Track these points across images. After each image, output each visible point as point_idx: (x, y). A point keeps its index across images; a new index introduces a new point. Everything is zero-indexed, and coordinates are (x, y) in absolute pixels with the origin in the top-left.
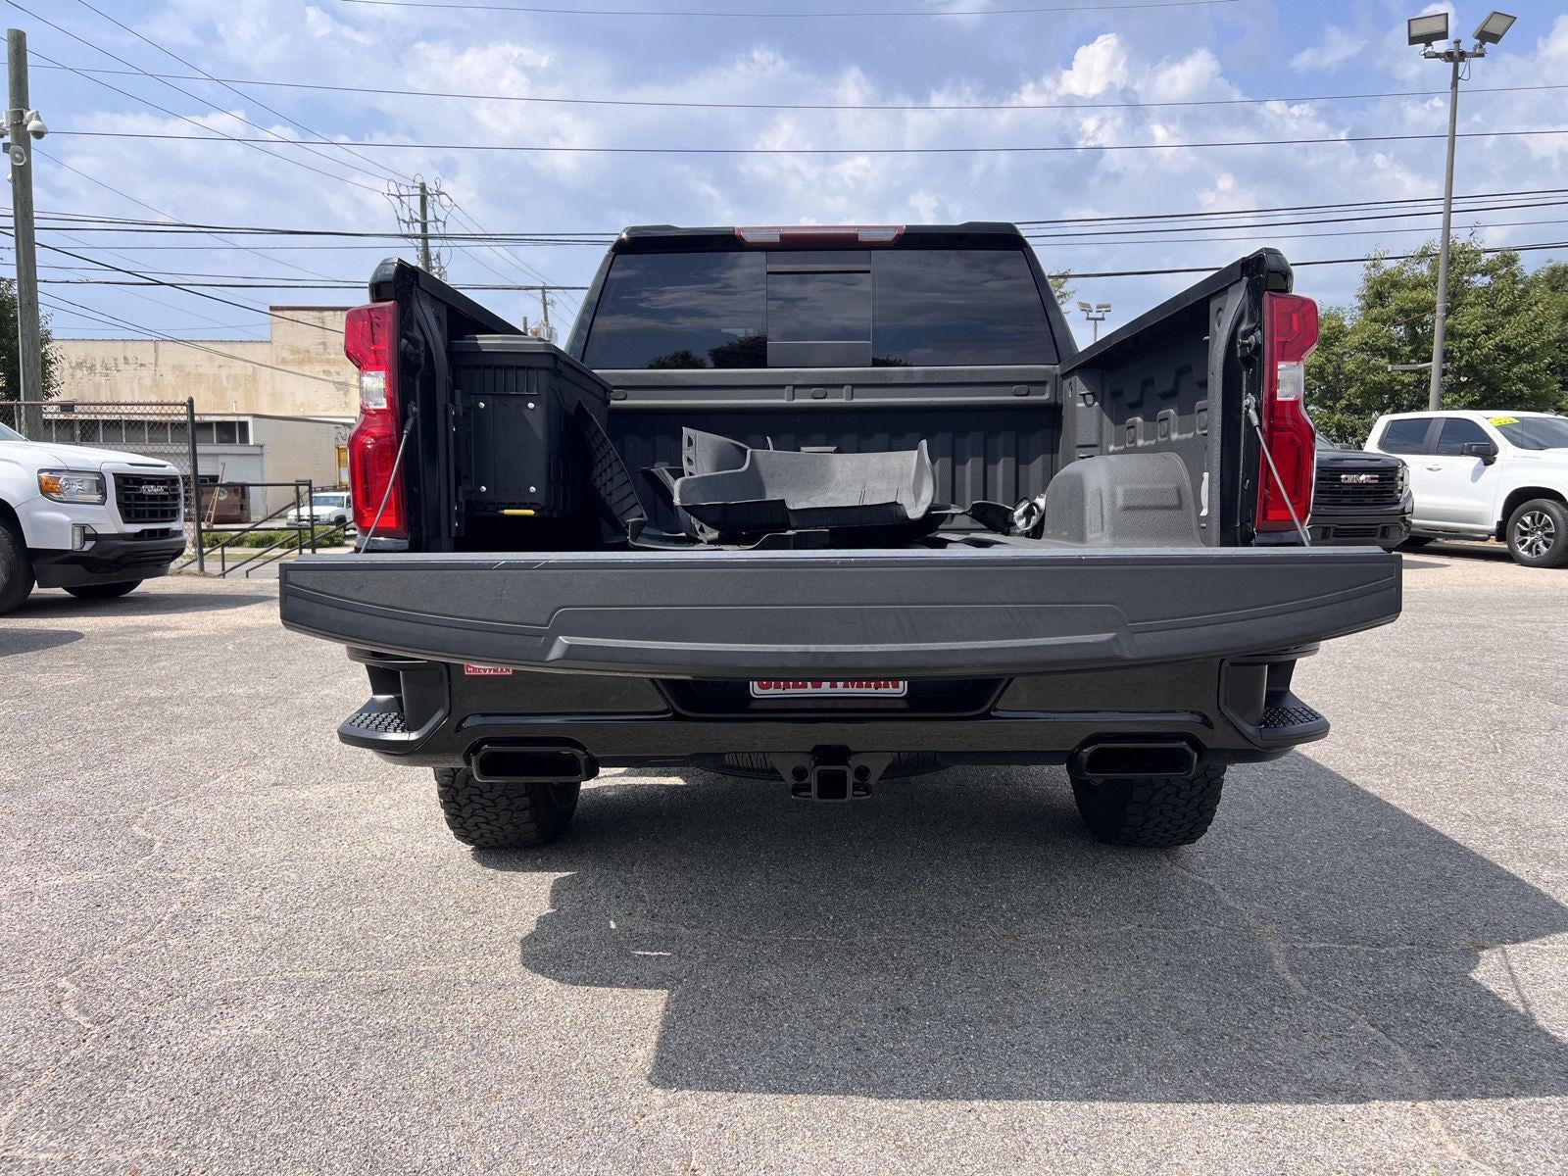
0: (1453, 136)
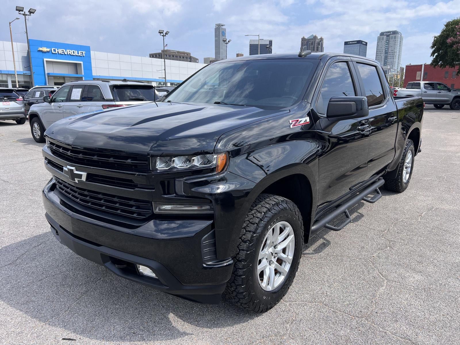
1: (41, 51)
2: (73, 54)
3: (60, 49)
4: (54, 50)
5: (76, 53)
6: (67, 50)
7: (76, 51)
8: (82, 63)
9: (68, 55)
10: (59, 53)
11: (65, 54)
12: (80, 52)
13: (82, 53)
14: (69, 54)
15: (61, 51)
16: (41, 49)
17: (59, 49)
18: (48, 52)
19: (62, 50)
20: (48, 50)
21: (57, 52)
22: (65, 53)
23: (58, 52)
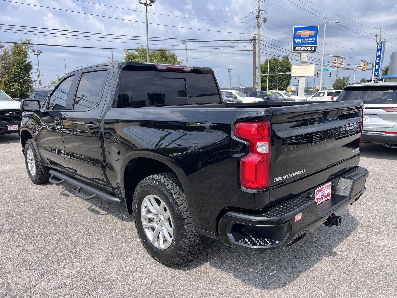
0: (147, 23)
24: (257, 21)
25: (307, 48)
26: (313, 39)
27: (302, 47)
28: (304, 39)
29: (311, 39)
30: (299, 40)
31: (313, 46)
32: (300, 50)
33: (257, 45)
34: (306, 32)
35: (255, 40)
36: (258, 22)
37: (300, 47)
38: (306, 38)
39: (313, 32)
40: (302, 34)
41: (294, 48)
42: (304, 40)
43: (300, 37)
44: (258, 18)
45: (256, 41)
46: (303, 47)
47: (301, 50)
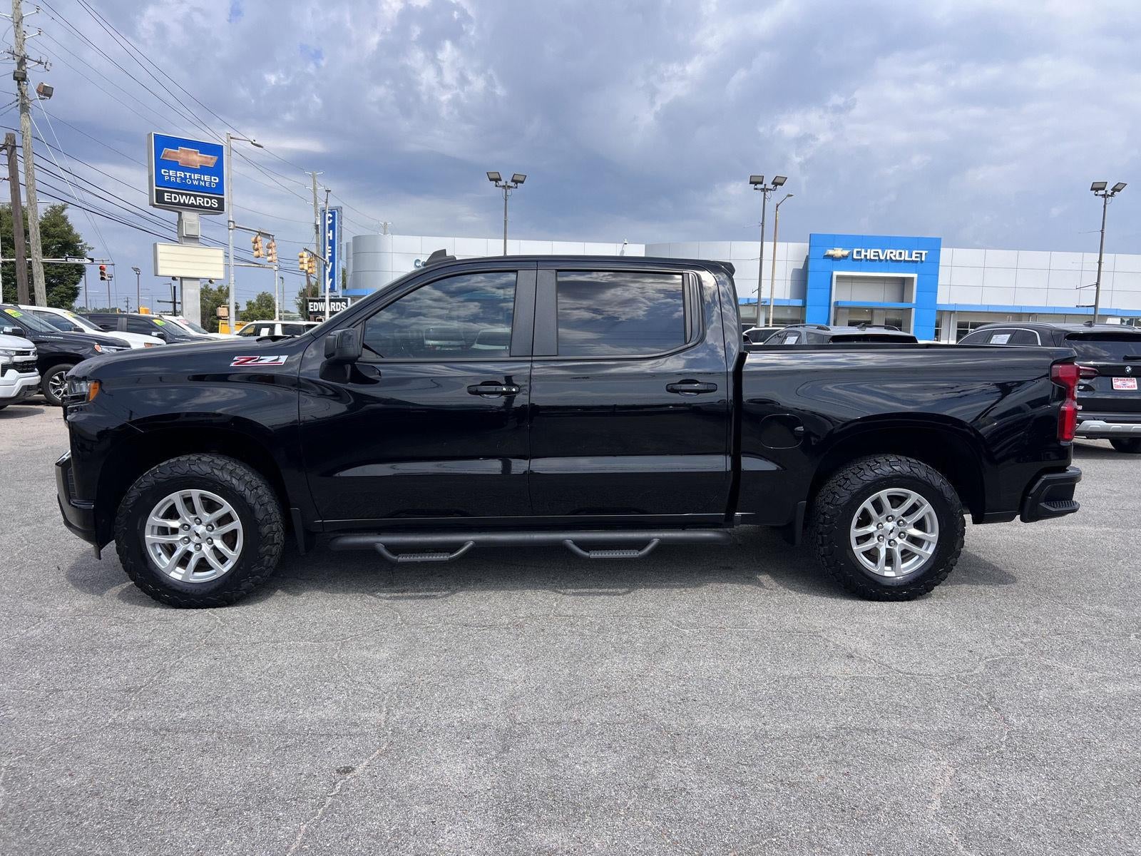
1: (832, 257)
2: (898, 258)
3: (871, 248)
4: (858, 252)
5: (905, 256)
6: (886, 251)
7: (907, 252)
8: (915, 276)
9: (887, 260)
10: (868, 257)
11: (880, 260)
12: (914, 252)
13: (918, 255)
14: (888, 258)
15: (872, 254)
16: (831, 252)
17: (869, 250)
18: (844, 257)
19: (874, 252)
20: (846, 252)
21: (863, 257)
22: (881, 258)
23: (865, 256)
24: (19, 89)
25: (198, 201)
26: (213, 178)
27: (182, 194)
28: (188, 174)
29: (206, 178)
30: (172, 172)
31: (215, 198)
32: (179, 203)
33: (21, 167)
34: (190, 155)
35: (14, 147)
36: (22, 93)
37: (178, 193)
38: (194, 171)
39: (210, 160)
40: (180, 158)
41: (160, 195)
42: (188, 177)
43: (175, 166)
44: (24, 79)
45: (19, 151)
46: (186, 195)
47: (182, 201)
